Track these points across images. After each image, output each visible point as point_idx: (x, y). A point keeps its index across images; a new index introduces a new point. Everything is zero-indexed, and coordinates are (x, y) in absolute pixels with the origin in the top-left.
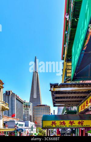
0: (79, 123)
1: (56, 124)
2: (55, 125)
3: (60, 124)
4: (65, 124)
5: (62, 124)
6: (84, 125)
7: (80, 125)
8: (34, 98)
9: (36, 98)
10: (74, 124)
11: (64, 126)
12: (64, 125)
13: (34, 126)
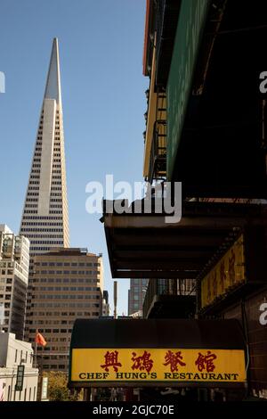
0: (200, 362)
1: (120, 365)
2: (116, 370)
3: (134, 367)
4: (151, 366)
5: (139, 364)
6: (216, 372)
7: (205, 371)
8: (39, 214)
9: (47, 214)
10: (183, 364)
11: (149, 378)
12: (148, 371)
13: (28, 365)
